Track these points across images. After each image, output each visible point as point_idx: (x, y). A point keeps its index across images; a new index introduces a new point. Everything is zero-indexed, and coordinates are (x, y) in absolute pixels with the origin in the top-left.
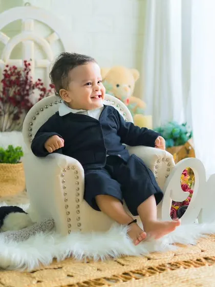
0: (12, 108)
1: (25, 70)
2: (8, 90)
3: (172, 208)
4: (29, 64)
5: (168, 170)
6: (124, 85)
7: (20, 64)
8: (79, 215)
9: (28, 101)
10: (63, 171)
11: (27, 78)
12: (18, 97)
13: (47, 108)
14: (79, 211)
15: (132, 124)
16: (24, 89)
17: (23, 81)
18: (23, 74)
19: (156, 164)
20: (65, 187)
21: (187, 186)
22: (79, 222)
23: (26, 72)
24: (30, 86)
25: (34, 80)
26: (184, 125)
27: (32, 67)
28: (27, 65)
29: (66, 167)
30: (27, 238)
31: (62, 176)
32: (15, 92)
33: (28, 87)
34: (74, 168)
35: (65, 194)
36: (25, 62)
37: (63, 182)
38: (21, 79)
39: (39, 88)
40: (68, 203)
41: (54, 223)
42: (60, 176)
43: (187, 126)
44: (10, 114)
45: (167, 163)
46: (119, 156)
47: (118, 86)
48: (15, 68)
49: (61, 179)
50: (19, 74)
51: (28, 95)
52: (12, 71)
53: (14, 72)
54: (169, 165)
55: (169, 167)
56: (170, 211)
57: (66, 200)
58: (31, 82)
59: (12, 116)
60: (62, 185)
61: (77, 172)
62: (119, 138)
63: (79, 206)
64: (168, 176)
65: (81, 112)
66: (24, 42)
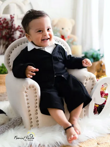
0: (4, 42)
1: (11, 20)
2: (2, 32)
3: (95, 106)
4: (13, 17)
5: (93, 85)
6: (66, 29)
7: (8, 17)
8: (37, 116)
9: (13, 38)
10: (26, 89)
11: (12, 25)
12: (8, 36)
13: (19, 46)
14: (37, 113)
15: (70, 55)
16: (11, 31)
17: (10, 26)
18: (10, 23)
19: (85, 81)
20: (28, 99)
21: (103, 92)
22: (37, 119)
23: (12, 21)
24: (14, 29)
25: (16, 26)
26: (99, 50)
27: (15, 19)
28: (12, 18)
29: (28, 86)
30: (4, 132)
31: (26, 92)
32: (6, 33)
33: (13, 30)
34: (33, 87)
35: (28, 103)
36: (11, 16)
37: (27, 96)
38: (9, 26)
39: (19, 31)
40: (30, 109)
41: (22, 120)
42: (24, 92)
43: (101, 51)
44: (4, 45)
45: (92, 81)
46: (63, 76)
47: (63, 29)
48: (5, 19)
49: (25, 94)
50: (7, 23)
51: (13, 34)
52: (4, 21)
53: (5, 21)
54: (93, 82)
55: (93, 83)
56: (93, 108)
57: (29, 107)
58: (15, 27)
59: (5, 46)
60: (26, 98)
61: (35, 89)
62: (63, 65)
63: (37, 110)
64: (93, 88)
65: (41, 48)
66: (10, 4)
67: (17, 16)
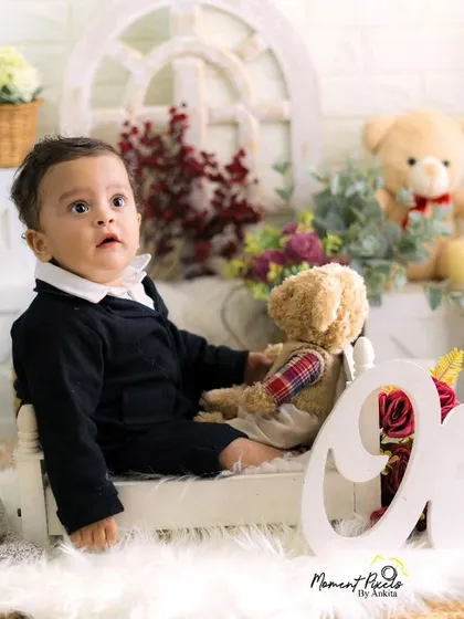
4: (183, 116)
28: (177, 118)
36: (173, 110)
47: (412, 162)
66: (178, 63)
67: (210, 111)
